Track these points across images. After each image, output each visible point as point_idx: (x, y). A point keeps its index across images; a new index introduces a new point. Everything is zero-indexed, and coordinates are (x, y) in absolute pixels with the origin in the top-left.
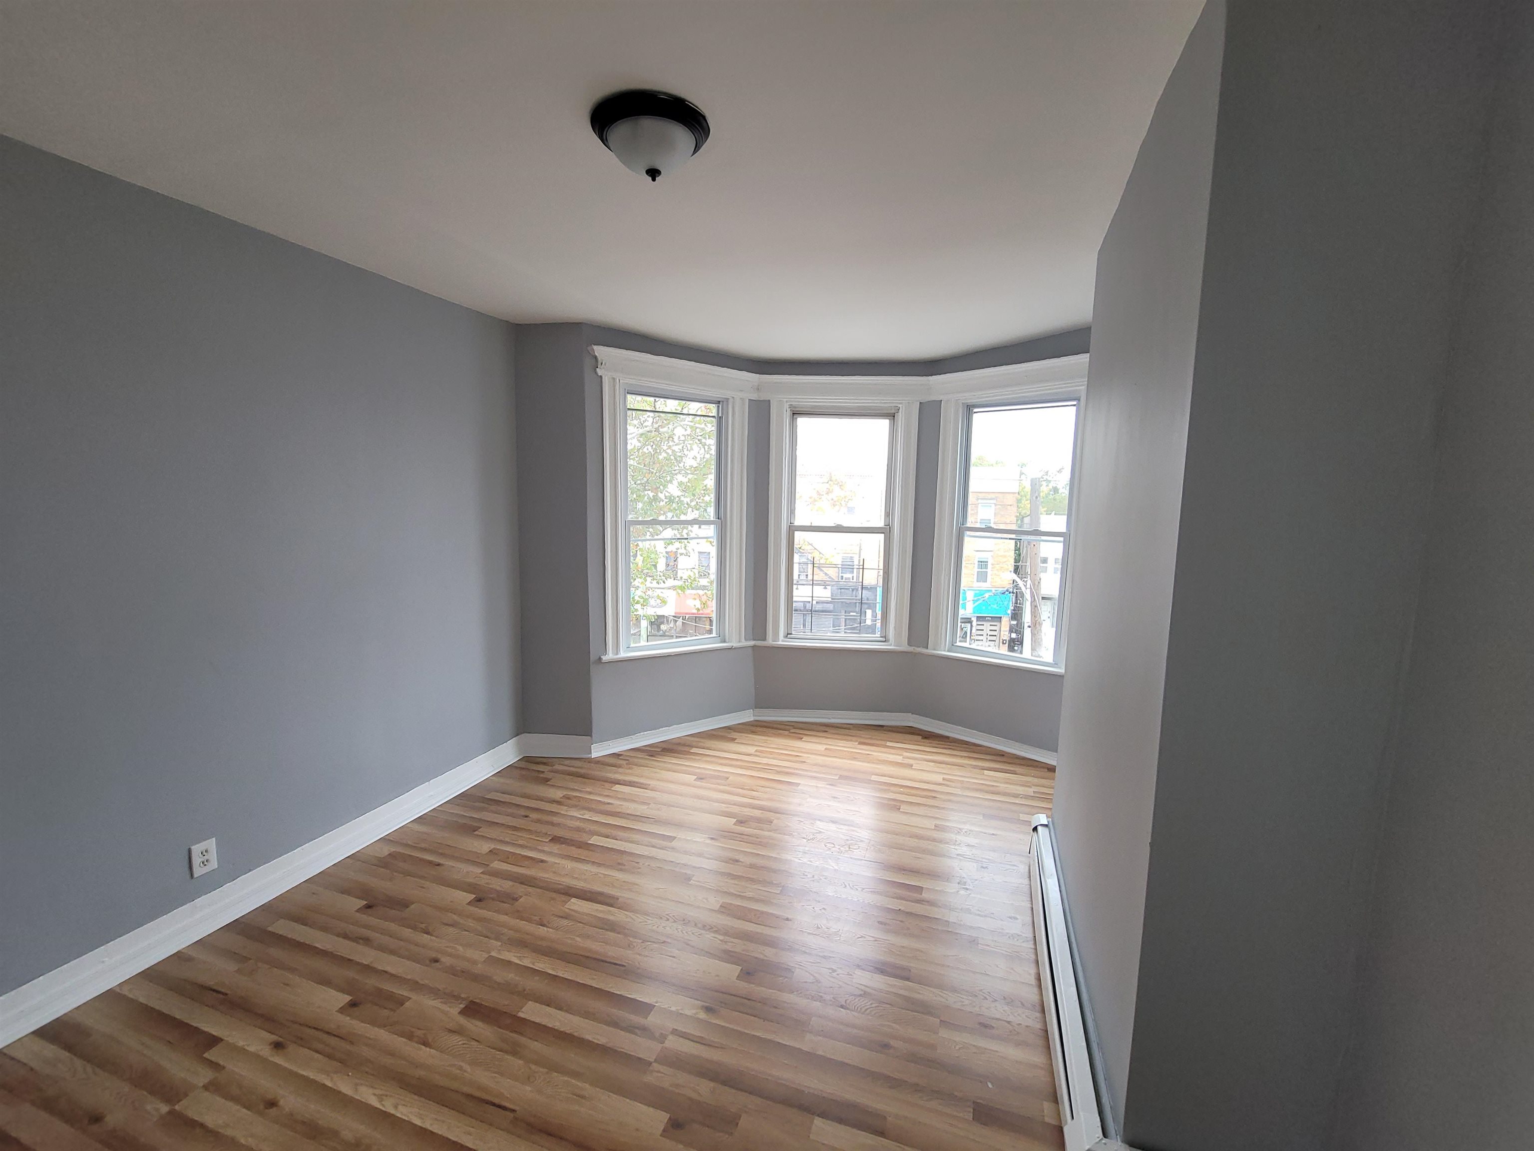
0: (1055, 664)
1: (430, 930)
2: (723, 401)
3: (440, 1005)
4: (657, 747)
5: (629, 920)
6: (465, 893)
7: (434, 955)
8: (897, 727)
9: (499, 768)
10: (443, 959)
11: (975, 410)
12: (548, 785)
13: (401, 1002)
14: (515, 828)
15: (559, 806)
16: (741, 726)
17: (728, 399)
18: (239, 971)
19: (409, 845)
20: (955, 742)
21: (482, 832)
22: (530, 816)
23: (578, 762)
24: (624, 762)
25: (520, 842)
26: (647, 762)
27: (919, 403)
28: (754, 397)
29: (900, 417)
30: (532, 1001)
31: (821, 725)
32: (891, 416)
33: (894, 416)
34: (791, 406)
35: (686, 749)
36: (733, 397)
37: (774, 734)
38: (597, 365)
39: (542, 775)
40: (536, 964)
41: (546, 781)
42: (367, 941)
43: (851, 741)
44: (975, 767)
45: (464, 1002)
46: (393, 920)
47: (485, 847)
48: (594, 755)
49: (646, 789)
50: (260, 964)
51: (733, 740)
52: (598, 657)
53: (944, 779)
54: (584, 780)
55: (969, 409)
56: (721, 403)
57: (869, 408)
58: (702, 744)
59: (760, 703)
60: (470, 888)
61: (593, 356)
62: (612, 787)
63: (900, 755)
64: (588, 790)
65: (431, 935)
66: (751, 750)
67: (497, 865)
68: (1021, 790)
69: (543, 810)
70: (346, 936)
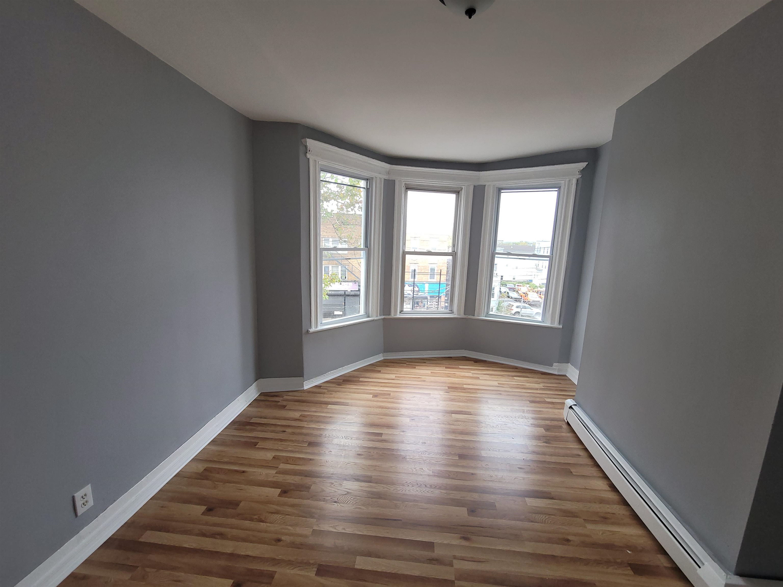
0: (543, 322)
1: (264, 519)
2: (370, 179)
3: (299, 572)
4: (339, 379)
5: (386, 489)
6: (273, 489)
7: (276, 536)
8: (458, 357)
9: (249, 401)
10: (283, 538)
11: (502, 191)
12: (286, 409)
13: (271, 576)
14: (281, 440)
15: (301, 422)
16: (379, 363)
17: (372, 178)
18: (132, 579)
19: (215, 461)
20: (491, 363)
21: (261, 444)
22: (286, 431)
23: (297, 393)
24: (326, 391)
25: (290, 449)
26: (338, 389)
27: (473, 186)
28: (386, 177)
29: (463, 193)
30: (358, 556)
31: (420, 359)
32: (457, 192)
33: (459, 193)
34: (405, 184)
35: (357, 379)
36: (376, 177)
37: (399, 366)
38: (307, 151)
39: (279, 404)
40: (347, 529)
41: (284, 407)
42: (222, 536)
43: (441, 367)
44: (509, 376)
45: (315, 566)
46: (233, 517)
47: (269, 455)
48: (306, 387)
49: (347, 405)
50: (148, 570)
51: (379, 372)
52: (307, 330)
53: (498, 384)
54: (308, 404)
55: (499, 191)
56: (369, 180)
57: (446, 187)
58: (363, 376)
59: (387, 350)
60: (274, 485)
61: (304, 145)
62: (327, 407)
63: (471, 373)
64: (314, 410)
65: (266, 522)
66: (393, 376)
67: (283, 466)
68: (536, 386)
69: (292, 426)
70: (204, 535)
